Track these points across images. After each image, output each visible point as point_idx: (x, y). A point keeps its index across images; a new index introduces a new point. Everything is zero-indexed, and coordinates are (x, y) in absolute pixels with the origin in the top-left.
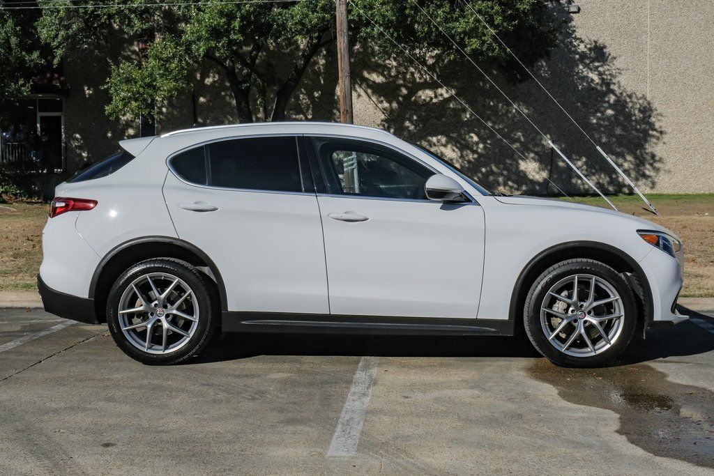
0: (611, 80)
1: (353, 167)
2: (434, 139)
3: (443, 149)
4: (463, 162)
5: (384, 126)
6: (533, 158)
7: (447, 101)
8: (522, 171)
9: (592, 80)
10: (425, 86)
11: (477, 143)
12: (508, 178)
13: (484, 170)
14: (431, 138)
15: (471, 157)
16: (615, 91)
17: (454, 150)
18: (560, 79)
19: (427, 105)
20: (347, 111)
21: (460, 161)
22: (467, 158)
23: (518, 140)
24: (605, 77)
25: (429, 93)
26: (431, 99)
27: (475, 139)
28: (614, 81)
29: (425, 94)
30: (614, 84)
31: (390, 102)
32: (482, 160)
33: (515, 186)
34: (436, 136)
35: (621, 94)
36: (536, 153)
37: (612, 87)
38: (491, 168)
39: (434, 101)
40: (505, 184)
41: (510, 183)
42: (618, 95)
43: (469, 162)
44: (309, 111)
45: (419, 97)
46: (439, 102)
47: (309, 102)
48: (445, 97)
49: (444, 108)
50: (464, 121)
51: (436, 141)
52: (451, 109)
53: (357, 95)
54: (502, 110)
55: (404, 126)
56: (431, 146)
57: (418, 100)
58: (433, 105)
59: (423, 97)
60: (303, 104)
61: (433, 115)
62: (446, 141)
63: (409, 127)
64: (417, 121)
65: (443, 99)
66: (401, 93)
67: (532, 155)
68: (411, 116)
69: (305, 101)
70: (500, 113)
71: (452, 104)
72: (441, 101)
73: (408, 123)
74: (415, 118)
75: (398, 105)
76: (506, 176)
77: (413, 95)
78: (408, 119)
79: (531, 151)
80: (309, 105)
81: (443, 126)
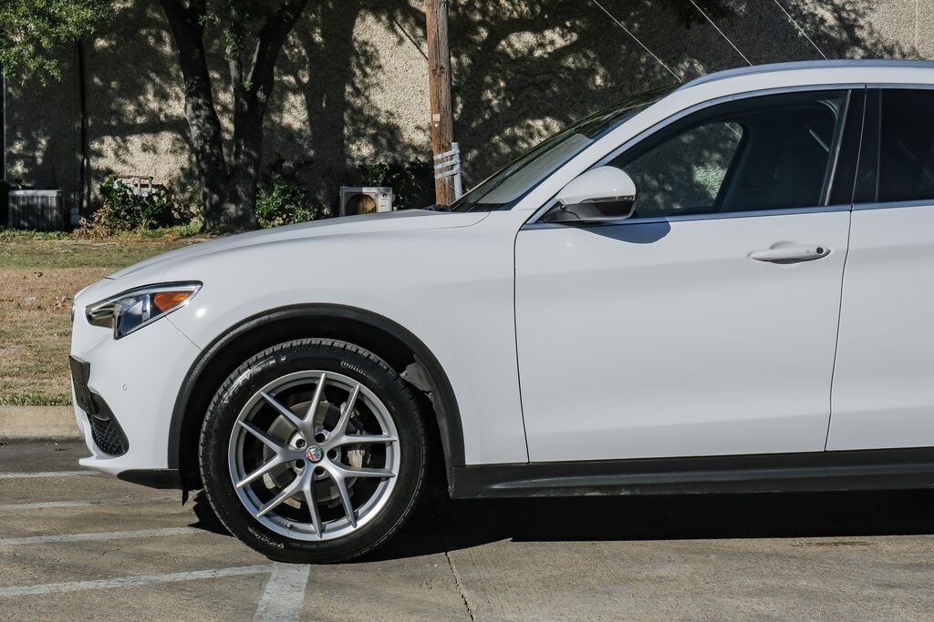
0: (855, 20)
1: (454, 171)
2: (538, 124)
7: (561, 53)
8: (699, 185)
9: (823, 21)
10: (521, 25)
12: (673, 197)
14: (530, 122)
16: (863, 40)
18: (760, 18)
19: (525, 59)
20: (441, 68)
24: (844, 15)
25: (529, 37)
28: (861, 22)
29: (522, 41)
30: (862, 27)
34: (541, 117)
35: (875, 45)
36: (724, 153)
37: (859, 33)
38: (643, 177)
39: (538, 53)
42: (869, 47)
44: (303, 68)
45: (510, 45)
46: (546, 56)
47: (304, 52)
48: (558, 46)
49: (551, 67)
50: (591, 91)
51: (542, 128)
52: (568, 69)
53: (396, 40)
54: (661, 72)
55: (483, 98)
56: (531, 136)
57: (509, 50)
58: (536, 62)
59: (518, 46)
60: (293, 57)
61: (530, 80)
62: (560, 128)
63: (490, 101)
64: (506, 89)
65: (555, 51)
66: (476, 37)
67: (717, 156)
68: (495, 82)
69: (296, 50)
70: (659, 77)
71: (571, 60)
72: (549, 53)
73: (489, 94)
74: (502, 84)
75: (472, 59)
76: (669, 193)
77: (498, 42)
78: (489, 87)
79: (714, 148)
80: (304, 58)
81: (549, 101)
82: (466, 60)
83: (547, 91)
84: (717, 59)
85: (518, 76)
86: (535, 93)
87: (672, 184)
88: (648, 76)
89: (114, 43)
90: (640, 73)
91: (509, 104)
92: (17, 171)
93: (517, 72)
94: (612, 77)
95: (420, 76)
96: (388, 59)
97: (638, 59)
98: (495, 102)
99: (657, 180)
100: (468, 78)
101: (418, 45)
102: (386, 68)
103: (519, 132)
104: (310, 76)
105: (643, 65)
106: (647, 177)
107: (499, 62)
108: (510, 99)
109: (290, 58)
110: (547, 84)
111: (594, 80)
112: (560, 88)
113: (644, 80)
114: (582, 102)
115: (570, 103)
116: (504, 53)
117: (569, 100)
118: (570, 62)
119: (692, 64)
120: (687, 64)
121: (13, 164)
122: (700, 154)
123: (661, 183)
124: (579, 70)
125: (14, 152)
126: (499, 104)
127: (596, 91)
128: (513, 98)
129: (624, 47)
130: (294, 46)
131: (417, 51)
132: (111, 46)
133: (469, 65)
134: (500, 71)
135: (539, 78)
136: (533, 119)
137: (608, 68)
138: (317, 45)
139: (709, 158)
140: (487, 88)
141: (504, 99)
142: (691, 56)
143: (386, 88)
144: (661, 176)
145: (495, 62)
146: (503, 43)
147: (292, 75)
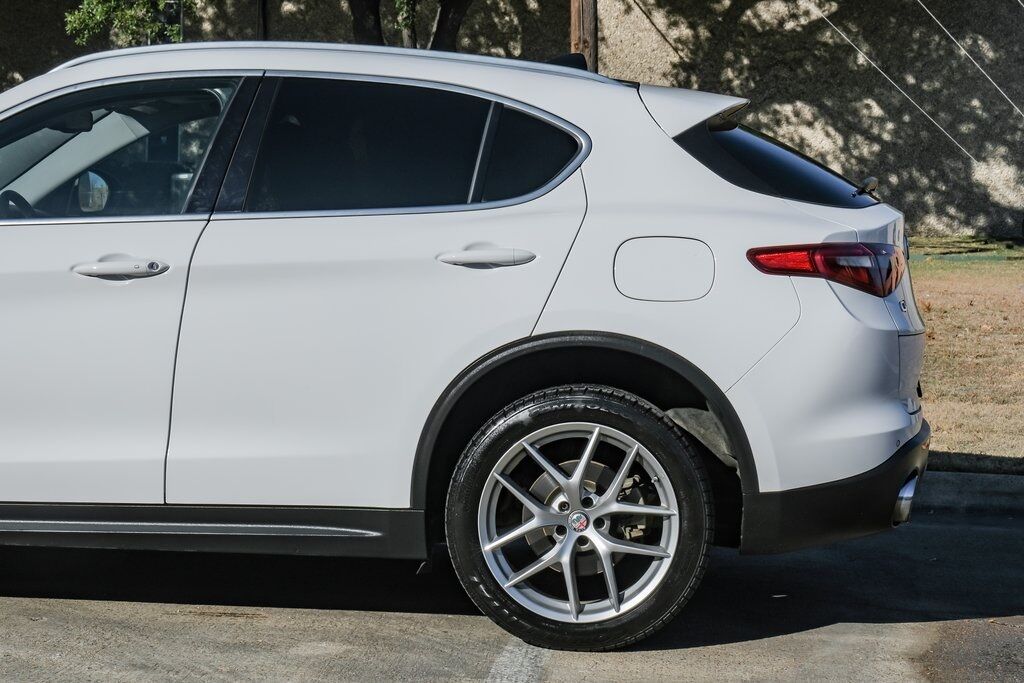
2: (787, 109)
3: (805, 131)
4: (847, 160)
5: (676, 76)
6: (1004, 158)
7: (818, 26)
8: (978, 185)
11: (881, 121)
12: (947, 199)
13: (894, 179)
14: (777, 107)
15: (866, 150)
17: (828, 135)
19: (773, 33)
20: (585, 42)
21: (843, 157)
22: (855, 153)
23: (972, 117)
25: (779, 7)
26: (782, 22)
27: (877, 111)
29: (771, 11)
31: (692, 26)
32: (891, 157)
33: (962, 216)
34: (790, 100)
36: (1011, 145)
38: (910, 174)
39: (790, 25)
40: (940, 211)
41: (952, 211)
43: (861, 160)
44: (515, 40)
45: (757, 16)
46: (799, 29)
47: (516, 21)
48: (814, 17)
49: (805, 43)
50: (851, 72)
51: (790, 114)
52: (825, 44)
53: (623, 8)
54: (937, 50)
55: (723, 78)
56: (778, 123)
57: (755, 22)
58: (786, 36)
59: (766, 16)
60: (503, 25)
61: (779, 57)
62: (813, 114)
63: (730, 81)
64: (750, 68)
65: (810, 23)
66: (717, 6)
67: (1002, 150)
68: (738, 59)
69: (507, 18)
70: (935, 56)
71: (828, 34)
72: (803, 26)
73: (730, 73)
74: (746, 61)
75: (711, 31)
76: (943, 193)
77: (743, 12)
78: (730, 64)
79: (999, 140)
80: (516, 28)
81: (800, 83)
82: (704, 33)
83: (799, 71)
84: (1006, 35)
85: (765, 53)
86: (784, 73)
87: (946, 182)
88: (921, 55)
89: (302, 7)
90: (912, 50)
91: (753, 85)
92: (192, 152)
93: (764, 47)
94: (877, 55)
95: (649, 50)
96: (613, 29)
97: (911, 34)
98: (736, 83)
99: (928, 176)
100: (706, 54)
101: (648, 15)
102: (610, 41)
103: (764, 118)
104: (522, 48)
105: (915, 41)
106: (916, 174)
107: (743, 36)
108: (754, 79)
109: (499, 27)
110: (799, 62)
111: (856, 58)
112: (814, 67)
113: (915, 59)
114: (840, 84)
115: (826, 85)
116: (749, 26)
117: (826, 82)
118: (827, 36)
119: (975, 41)
120: (969, 42)
121: (188, 145)
122: (982, 148)
123: (933, 181)
124: (837, 46)
125: (190, 130)
126: (742, 84)
127: (858, 71)
128: (758, 78)
129: (893, 20)
130: (505, 14)
131: (647, 21)
132: (300, 11)
133: (707, 39)
134: (743, 46)
135: (790, 55)
136: (781, 103)
137: (873, 45)
138: (531, 13)
139: (993, 152)
140: (728, 66)
141: (747, 79)
142: (975, 31)
143: (610, 65)
144: (933, 172)
145: (738, 35)
146: (749, 13)
147: (501, 46)
